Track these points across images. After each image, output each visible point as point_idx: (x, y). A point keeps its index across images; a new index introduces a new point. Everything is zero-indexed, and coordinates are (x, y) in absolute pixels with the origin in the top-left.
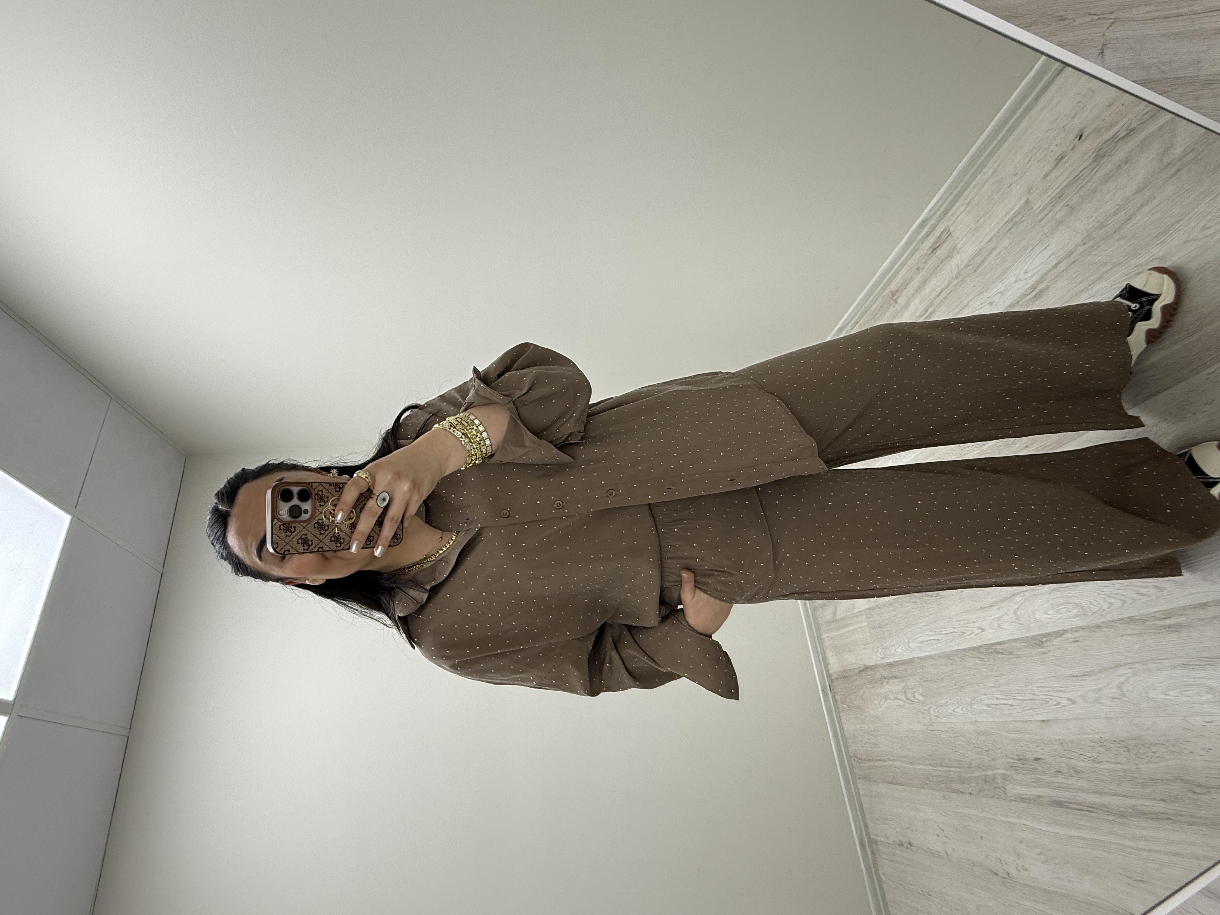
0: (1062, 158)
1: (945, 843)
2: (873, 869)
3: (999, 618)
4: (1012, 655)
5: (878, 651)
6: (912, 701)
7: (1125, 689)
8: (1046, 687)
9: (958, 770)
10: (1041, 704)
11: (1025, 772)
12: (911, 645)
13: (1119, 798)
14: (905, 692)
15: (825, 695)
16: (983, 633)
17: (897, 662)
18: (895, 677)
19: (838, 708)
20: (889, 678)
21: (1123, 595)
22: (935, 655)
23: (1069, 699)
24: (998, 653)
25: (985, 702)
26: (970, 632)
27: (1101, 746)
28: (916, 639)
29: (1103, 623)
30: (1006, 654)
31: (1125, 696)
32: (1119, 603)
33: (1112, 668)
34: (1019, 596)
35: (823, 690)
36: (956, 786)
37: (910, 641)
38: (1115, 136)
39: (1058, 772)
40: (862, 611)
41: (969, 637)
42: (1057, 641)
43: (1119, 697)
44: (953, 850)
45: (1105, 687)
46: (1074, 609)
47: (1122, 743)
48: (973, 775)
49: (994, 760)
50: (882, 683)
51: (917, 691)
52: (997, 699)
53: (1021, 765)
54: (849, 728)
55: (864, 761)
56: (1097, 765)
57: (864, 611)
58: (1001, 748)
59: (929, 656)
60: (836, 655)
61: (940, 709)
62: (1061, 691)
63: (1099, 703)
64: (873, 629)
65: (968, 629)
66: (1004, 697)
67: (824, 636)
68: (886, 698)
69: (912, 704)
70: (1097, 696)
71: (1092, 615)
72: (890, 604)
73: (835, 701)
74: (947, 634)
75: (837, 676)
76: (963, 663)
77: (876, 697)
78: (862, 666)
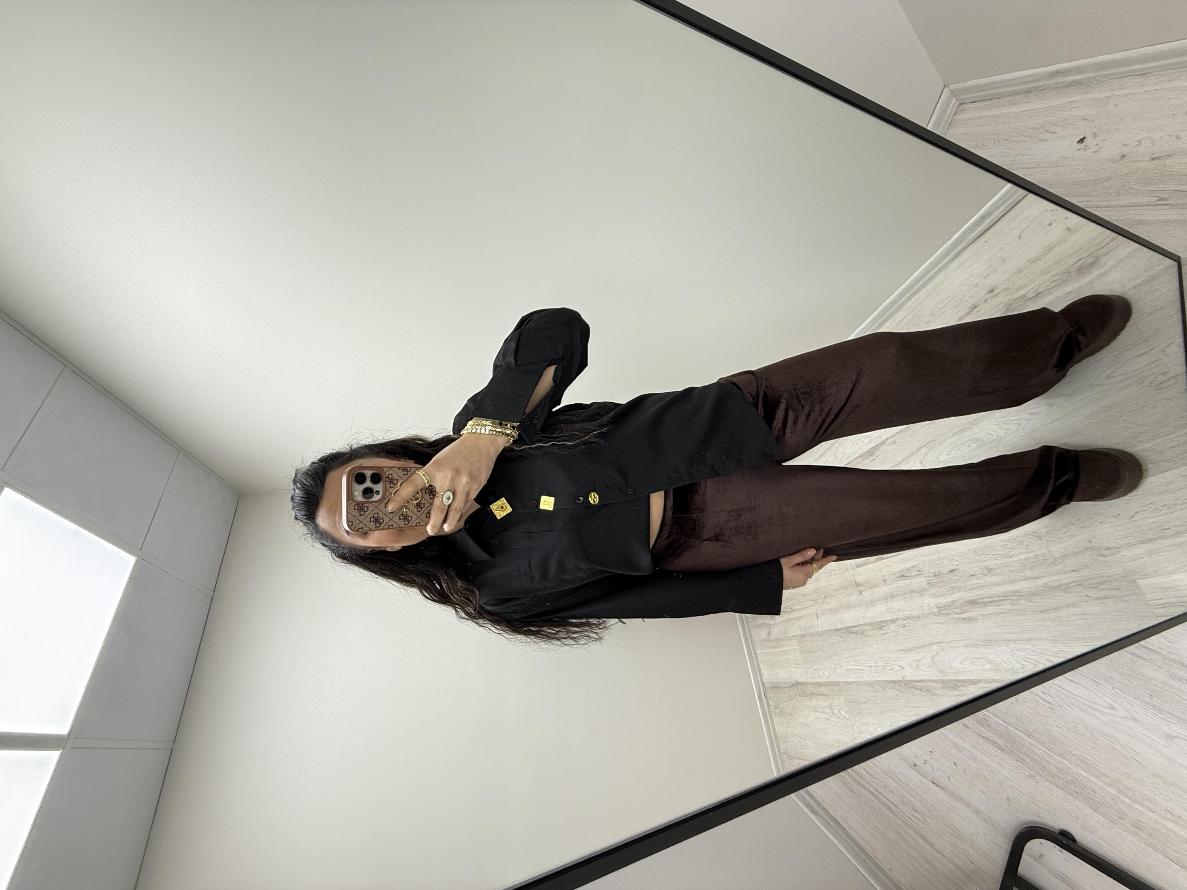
0: (975, 307)
3: (917, 661)
4: (929, 692)
5: (808, 671)
6: (838, 716)
12: (837, 670)
14: (831, 708)
15: (760, 699)
16: (903, 671)
17: (825, 682)
18: (823, 695)
19: (771, 712)
20: (818, 695)
22: (858, 682)
24: (916, 688)
26: (891, 668)
28: (843, 666)
30: (923, 691)
34: (935, 645)
35: (759, 696)
37: (837, 667)
38: (1023, 297)
40: (794, 636)
41: (890, 671)
46: (988, 664)
50: (812, 698)
51: (842, 709)
54: (781, 729)
55: (793, 758)
57: (796, 636)
59: (854, 682)
60: (769, 669)
61: (862, 726)
64: (804, 653)
65: (889, 665)
67: (758, 652)
68: (815, 710)
69: (838, 719)
71: (1006, 672)
72: (820, 634)
73: (769, 706)
74: (870, 666)
75: (771, 686)
76: (884, 693)
77: (806, 708)
78: (793, 681)
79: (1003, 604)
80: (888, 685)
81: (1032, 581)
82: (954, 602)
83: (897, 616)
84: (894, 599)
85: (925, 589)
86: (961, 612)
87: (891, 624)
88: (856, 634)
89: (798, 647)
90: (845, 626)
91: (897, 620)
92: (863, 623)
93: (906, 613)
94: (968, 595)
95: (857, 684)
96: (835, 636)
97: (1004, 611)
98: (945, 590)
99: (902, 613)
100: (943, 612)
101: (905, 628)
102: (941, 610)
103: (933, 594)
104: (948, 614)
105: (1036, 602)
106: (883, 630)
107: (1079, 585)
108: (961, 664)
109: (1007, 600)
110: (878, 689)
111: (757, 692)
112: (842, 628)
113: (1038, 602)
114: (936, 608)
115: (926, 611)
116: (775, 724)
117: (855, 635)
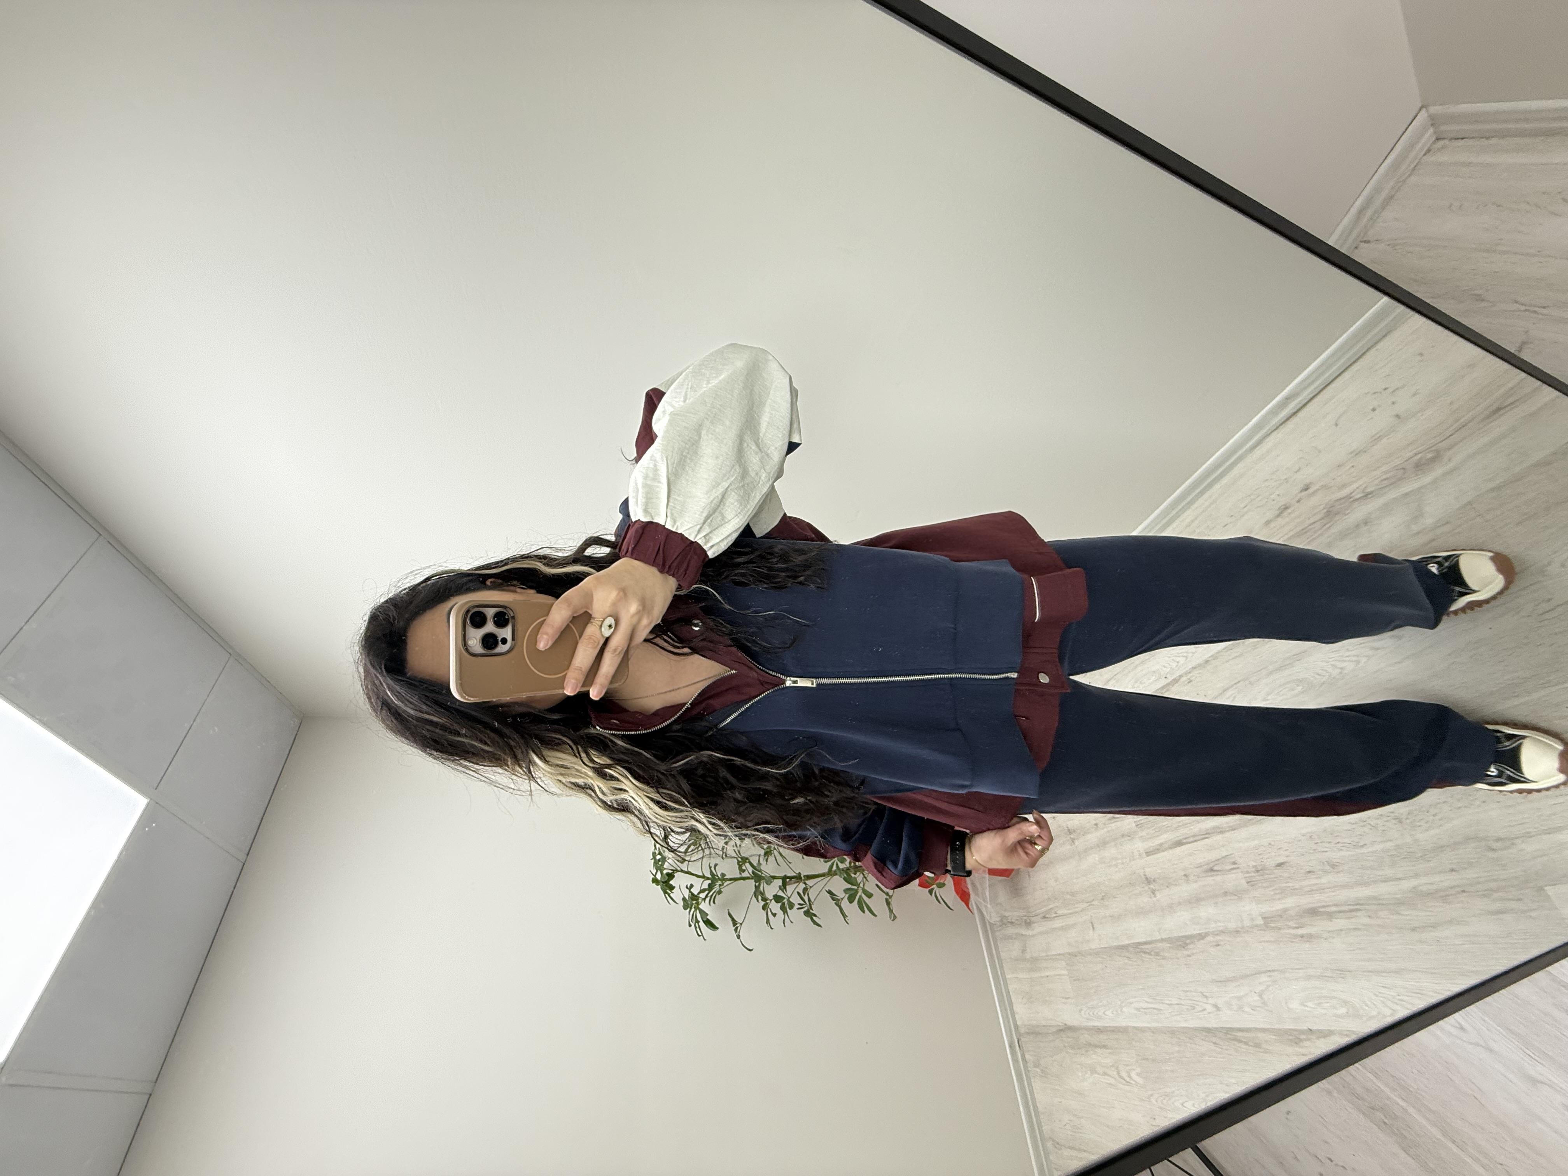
0: (1286, 508)
3: (1239, 998)
4: (1260, 1048)
5: (1082, 1010)
6: (1128, 1082)
12: (1124, 1009)
14: (1117, 1068)
15: (1013, 1053)
16: (1219, 1013)
17: (1107, 1027)
18: (1104, 1047)
19: (1029, 1071)
20: (1096, 1046)
22: (1155, 1028)
24: (1240, 1041)
26: (1201, 1009)
28: (1131, 1003)
30: (1250, 1046)
34: (1263, 975)
35: (1010, 1046)
37: (1123, 1005)
38: (1349, 497)
40: (1059, 954)
41: (1199, 1013)
46: (1343, 1007)
50: (1087, 1051)
51: (1134, 1070)
54: (1043, 1097)
55: (1062, 1147)
57: (1063, 955)
59: (1149, 1028)
60: (1025, 1004)
61: (1164, 1099)
64: (1074, 980)
65: (1198, 1003)
67: (1009, 976)
68: (1093, 1071)
69: (1127, 1085)
72: (1097, 953)
73: (1026, 1061)
74: (1169, 1005)
75: (1027, 1031)
76: (1193, 1046)
77: (1079, 1066)
78: (1061, 1024)
79: (1357, 916)
80: (1198, 1035)
81: (1396, 883)
82: (1285, 910)
83: (1206, 929)
84: (1202, 903)
85: (1245, 891)
86: (1297, 925)
87: (1199, 940)
88: (1149, 954)
89: (1065, 972)
90: (1132, 942)
91: (1207, 934)
92: (1158, 937)
93: (1219, 924)
94: (1306, 901)
95: (1154, 1031)
96: (1120, 956)
97: (1359, 927)
98: (1272, 893)
99: (1213, 925)
100: (1272, 925)
101: (1218, 947)
102: (1269, 923)
103: (1254, 897)
104: (1280, 929)
105: (1404, 915)
106: (1187, 950)
107: (1464, 891)
108: (1302, 1004)
109: (1361, 910)
110: (1184, 1041)
111: (1008, 1041)
112: (1129, 945)
113: (1407, 915)
114: (1260, 918)
115: (1247, 923)
116: (1035, 1091)
117: (1148, 956)
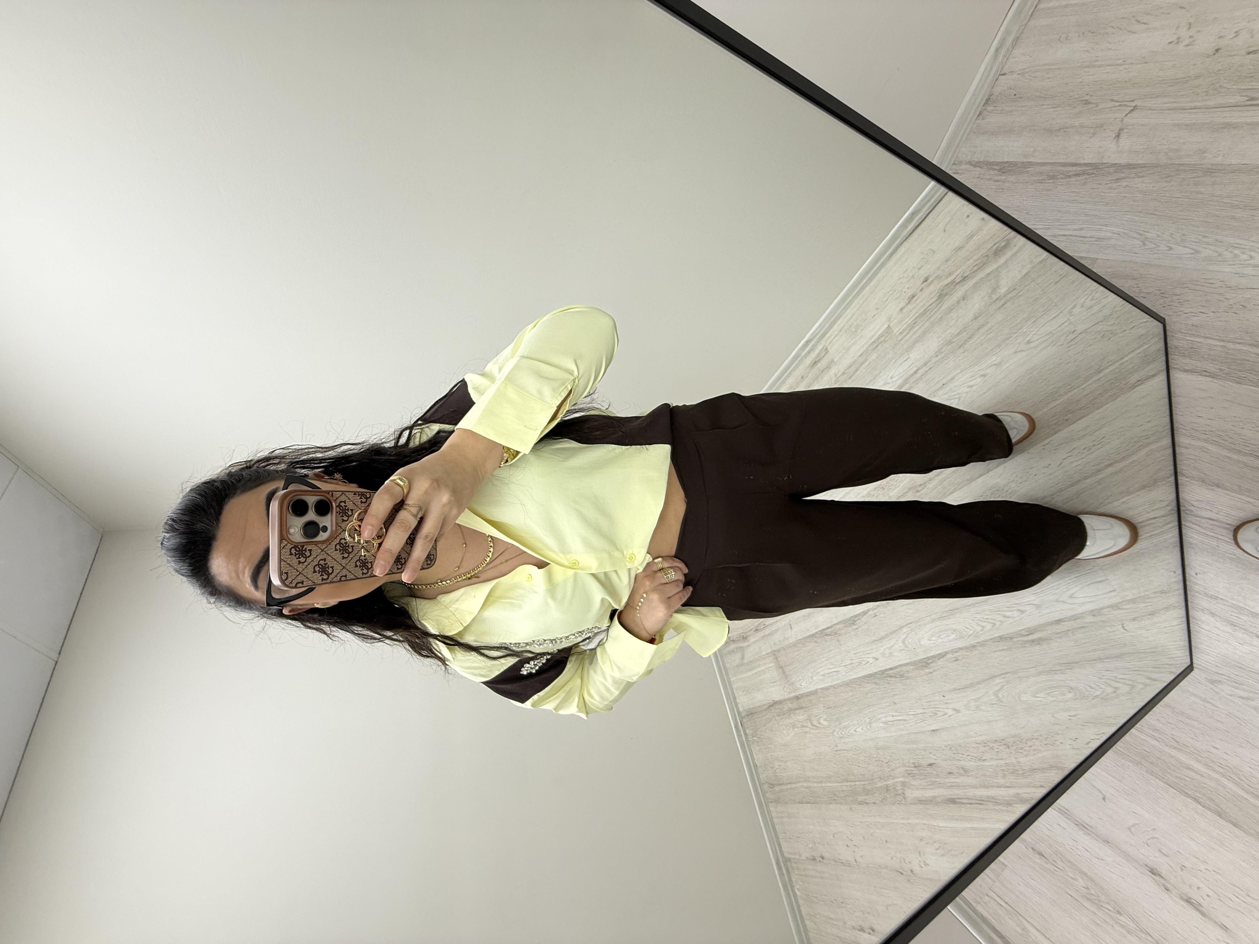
0: (914, 297)
1: (854, 852)
2: (789, 887)
3: (890, 648)
4: (903, 677)
5: (785, 687)
6: (817, 727)
7: (1000, 695)
8: (934, 701)
9: (862, 783)
10: (931, 716)
11: (921, 777)
12: (814, 678)
13: (1003, 789)
14: (810, 719)
15: (738, 731)
16: (877, 662)
17: (802, 694)
18: (801, 708)
20: (796, 709)
21: (992, 619)
23: (955, 709)
24: (891, 677)
25: (884, 720)
26: (866, 663)
27: (985, 746)
28: (819, 673)
29: (976, 643)
30: (897, 677)
31: (1002, 702)
32: (989, 626)
33: (987, 680)
35: (736, 728)
36: (860, 798)
37: (814, 675)
38: (953, 282)
39: (950, 773)
40: (768, 653)
41: (866, 666)
42: (940, 662)
43: (997, 702)
44: (861, 857)
45: (983, 696)
46: (953, 633)
47: (1001, 741)
48: (875, 786)
49: (893, 770)
50: (790, 715)
51: (821, 717)
52: (893, 716)
53: (917, 772)
56: (981, 763)
57: (770, 653)
58: (899, 759)
59: (831, 686)
60: (744, 694)
61: (843, 731)
62: (947, 703)
63: (980, 710)
64: (779, 668)
65: (863, 659)
66: (898, 714)
67: (733, 680)
68: (793, 727)
69: (817, 729)
70: (977, 703)
71: (968, 637)
72: (794, 645)
73: (747, 736)
74: (845, 666)
75: (747, 713)
76: (861, 689)
77: (784, 727)
78: (770, 702)
80: (865, 681)
89: (772, 664)
90: (819, 630)
92: (836, 622)
95: (834, 687)
96: (810, 642)
101: (877, 617)
106: (857, 625)
108: (929, 640)
110: (855, 688)
111: (734, 724)
112: (816, 632)
